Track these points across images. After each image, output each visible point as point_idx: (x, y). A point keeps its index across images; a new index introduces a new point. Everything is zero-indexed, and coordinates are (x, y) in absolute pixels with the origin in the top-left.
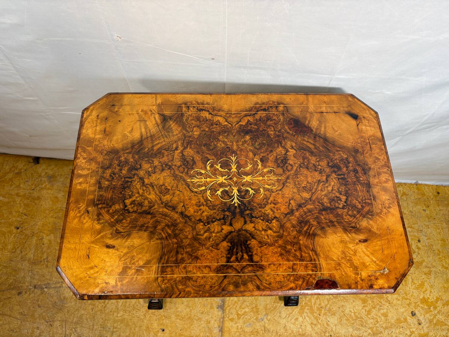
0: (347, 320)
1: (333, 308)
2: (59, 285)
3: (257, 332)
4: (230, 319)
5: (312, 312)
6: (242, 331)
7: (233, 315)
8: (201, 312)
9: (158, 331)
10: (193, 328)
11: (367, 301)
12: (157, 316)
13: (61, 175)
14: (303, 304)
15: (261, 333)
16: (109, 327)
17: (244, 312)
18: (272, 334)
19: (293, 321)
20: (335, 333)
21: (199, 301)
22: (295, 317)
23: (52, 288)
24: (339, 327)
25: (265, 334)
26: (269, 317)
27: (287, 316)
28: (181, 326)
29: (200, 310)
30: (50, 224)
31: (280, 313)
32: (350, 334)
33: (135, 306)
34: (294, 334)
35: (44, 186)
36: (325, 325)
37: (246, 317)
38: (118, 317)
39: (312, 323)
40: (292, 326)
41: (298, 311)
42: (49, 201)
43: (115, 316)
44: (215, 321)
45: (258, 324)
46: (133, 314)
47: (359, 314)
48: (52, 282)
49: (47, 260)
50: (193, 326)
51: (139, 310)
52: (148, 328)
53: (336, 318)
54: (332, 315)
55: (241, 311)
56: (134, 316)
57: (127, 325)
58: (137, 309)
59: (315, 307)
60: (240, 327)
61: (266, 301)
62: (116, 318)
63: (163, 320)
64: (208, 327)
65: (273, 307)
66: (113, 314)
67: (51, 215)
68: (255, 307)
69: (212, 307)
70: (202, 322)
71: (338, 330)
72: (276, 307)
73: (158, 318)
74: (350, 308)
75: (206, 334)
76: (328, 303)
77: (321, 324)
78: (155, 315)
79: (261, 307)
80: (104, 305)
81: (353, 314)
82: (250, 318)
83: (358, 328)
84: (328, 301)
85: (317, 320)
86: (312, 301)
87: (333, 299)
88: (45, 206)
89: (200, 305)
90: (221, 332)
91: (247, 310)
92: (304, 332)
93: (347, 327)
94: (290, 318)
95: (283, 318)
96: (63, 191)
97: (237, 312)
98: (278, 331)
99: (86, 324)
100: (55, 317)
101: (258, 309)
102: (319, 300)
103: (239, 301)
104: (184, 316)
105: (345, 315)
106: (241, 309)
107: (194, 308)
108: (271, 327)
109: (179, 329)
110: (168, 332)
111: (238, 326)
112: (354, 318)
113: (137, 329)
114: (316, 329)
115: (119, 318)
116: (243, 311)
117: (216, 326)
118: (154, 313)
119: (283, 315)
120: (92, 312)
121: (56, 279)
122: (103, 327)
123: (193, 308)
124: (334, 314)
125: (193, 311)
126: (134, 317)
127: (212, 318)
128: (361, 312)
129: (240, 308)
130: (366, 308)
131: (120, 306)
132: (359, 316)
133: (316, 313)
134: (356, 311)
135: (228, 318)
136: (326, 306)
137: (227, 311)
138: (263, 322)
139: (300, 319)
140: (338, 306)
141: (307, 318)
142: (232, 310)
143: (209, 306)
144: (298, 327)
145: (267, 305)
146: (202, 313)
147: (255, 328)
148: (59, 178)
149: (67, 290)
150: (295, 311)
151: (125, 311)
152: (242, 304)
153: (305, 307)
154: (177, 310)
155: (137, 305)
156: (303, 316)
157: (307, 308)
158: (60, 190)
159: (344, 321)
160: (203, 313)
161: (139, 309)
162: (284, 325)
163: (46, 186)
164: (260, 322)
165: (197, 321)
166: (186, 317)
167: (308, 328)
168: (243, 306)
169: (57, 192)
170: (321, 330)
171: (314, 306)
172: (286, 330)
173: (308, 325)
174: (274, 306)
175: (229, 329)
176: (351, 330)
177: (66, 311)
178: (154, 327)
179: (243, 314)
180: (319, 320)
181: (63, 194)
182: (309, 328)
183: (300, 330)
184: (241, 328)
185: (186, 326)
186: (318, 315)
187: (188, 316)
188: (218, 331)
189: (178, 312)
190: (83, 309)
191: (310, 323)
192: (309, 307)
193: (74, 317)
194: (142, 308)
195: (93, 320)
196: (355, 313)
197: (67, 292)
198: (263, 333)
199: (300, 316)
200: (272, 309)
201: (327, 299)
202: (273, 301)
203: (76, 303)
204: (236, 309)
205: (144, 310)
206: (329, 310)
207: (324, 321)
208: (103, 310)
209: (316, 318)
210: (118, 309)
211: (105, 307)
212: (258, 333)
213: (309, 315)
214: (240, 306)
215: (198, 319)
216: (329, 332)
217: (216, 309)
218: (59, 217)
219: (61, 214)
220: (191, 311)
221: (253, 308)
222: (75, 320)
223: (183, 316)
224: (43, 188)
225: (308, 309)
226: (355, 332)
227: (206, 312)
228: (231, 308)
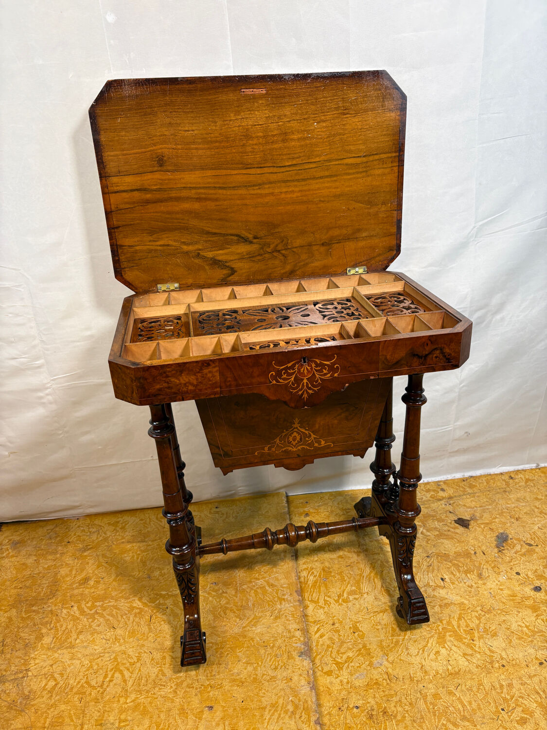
0: (520, 638)
1: (491, 626)
2: (20, 675)
3: (376, 683)
4: (325, 673)
5: (459, 638)
6: (351, 688)
7: (330, 665)
8: (273, 667)
9: (202, 711)
10: (264, 693)
11: (539, 608)
12: (196, 689)
13: (33, 538)
14: (441, 630)
15: (385, 684)
16: (112, 721)
17: (347, 658)
18: (404, 683)
19: (432, 656)
20: (508, 661)
21: (267, 652)
22: (434, 651)
23: (9, 681)
24: (510, 651)
25: (392, 685)
26: (391, 659)
27: (421, 652)
28: (242, 696)
29: (272, 665)
30: (11, 598)
31: (407, 649)
32: (533, 657)
33: (157, 681)
34: (441, 675)
35: (5, 554)
36: (488, 652)
37: (353, 664)
38: (127, 703)
39: (465, 655)
40: (433, 664)
41: (435, 642)
42: (12, 570)
43: (121, 702)
44: (301, 675)
45: (375, 672)
46: (154, 694)
47: (534, 627)
48: (9, 673)
49: (3, 643)
50: (263, 691)
51: (164, 686)
52: (183, 709)
53: (501, 639)
54: (493, 636)
55: (342, 657)
56: (155, 696)
57: (145, 712)
58: (161, 685)
59: (462, 631)
60: (345, 681)
61: (378, 637)
62: (123, 706)
63: (209, 692)
64: (291, 688)
65: (392, 643)
66: (119, 701)
67: (13, 586)
68: (362, 648)
69: (290, 657)
70: (277, 682)
71: (511, 655)
72: (397, 642)
73: (200, 692)
74: (517, 622)
75: (289, 698)
76: (480, 622)
77: (480, 652)
78: (193, 687)
79: (373, 647)
80: (101, 690)
81: (525, 629)
82: (359, 665)
83: (542, 646)
84: (479, 618)
85: (472, 648)
86: (454, 624)
87: (484, 615)
88: (5, 577)
89: (269, 658)
90: (313, 691)
91: (350, 654)
92: (457, 670)
93: (525, 649)
94: (426, 653)
95: (415, 656)
96: (35, 555)
97: (335, 660)
98: (412, 675)
99: (70, 725)
100: (11, 724)
101: (369, 649)
102: (463, 621)
103: (333, 644)
104: (245, 679)
105: (513, 632)
106: (341, 655)
107: (260, 663)
108: (399, 672)
109: (239, 700)
110: (221, 709)
111: (341, 681)
112: (530, 634)
113: (163, 716)
114: (474, 661)
115: (128, 705)
116: (345, 657)
117: (303, 682)
118: (191, 685)
119: (413, 650)
120: (80, 705)
121: (17, 668)
122: (101, 725)
123: (258, 664)
124: (495, 635)
125: (259, 668)
126: (157, 698)
127: (293, 672)
128: (537, 624)
129: (338, 654)
130: (542, 617)
131: (130, 686)
132: (536, 630)
133: (465, 638)
134: (528, 624)
135: (322, 671)
136: (478, 626)
137: (317, 661)
138: (382, 667)
139: (443, 651)
140: (497, 623)
141: (453, 648)
142: (326, 659)
143: (285, 656)
144: (445, 663)
145: (381, 641)
146: (275, 669)
147: (371, 679)
148: (29, 542)
149: (35, 680)
150: (430, 642)
151: (140, 692)
152: (341, 646)
153: (445, 633)
154: (231, 672)
155: (161, 679)
156: (447, 647)
157: (448, 634)
158: (31, 555)
159: (515, 641)
160: (277, 668)
161: (164, 684)
162: (420, 666)
163: (9, 553)
164: (378, 668)
165: (268, 681)
166: (249, 680)
167: (461, 662)
168: (342, 650)
169: (26, 558)
170: (484, 661)
171: (460, 630)
172: (426, 672)
173: (460, 657)
174: (394, 640)
175: (328, 688)
176: (532, 651)
177: (33, 710)
178: (193, 707)
179: (346, 662)
180: (475, 646)
181: (35, 559)
182: (463, 663)
183: (450, 668)
184: (348, 683)
185: (250, 694)
186: (471, 641)
187: (252, 678)
188: (309, 689)
189: (233, 675)
190: (65, 703)
191: (462, 654)
192: (452, 633)
193: (46, 718)
194: (170, 681)
195: (81, 716)
196: (527, 627)
197: (36, 682)
198: (388, 684)
199: (442, 648)
200: (393, 645)
201: (476, 617)
202: (390, 635)
203: (51, 696)
204: (331, 656)
205: (173, 685)
206: (486, 631)
207: (483, 647)
208: (99, 698)
209: (468, 645)
210: (127, 690)
211: (102, 693)
212: (379, 685)
213: (456, 643)
214: (338, 651)
215: (271, 679)
216: (498, 661)
217: (297, 658)
218: (26, 586)
219: (30, 582)
220: (255, 669)
221: (360, 650)
222: (48, 723)
223: (243, 680)
224: (4, 557)
225: (450, 636)
226: (540, 652)
227: (282, 666)
228: (323, 656)
